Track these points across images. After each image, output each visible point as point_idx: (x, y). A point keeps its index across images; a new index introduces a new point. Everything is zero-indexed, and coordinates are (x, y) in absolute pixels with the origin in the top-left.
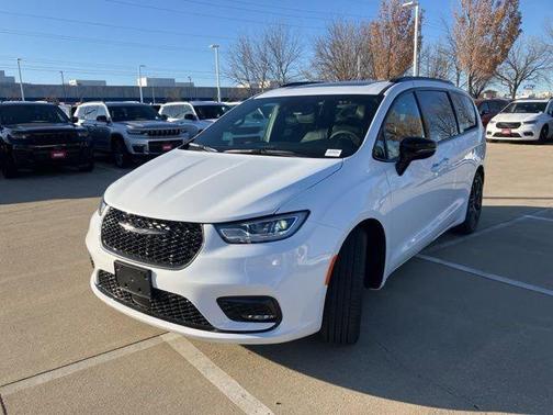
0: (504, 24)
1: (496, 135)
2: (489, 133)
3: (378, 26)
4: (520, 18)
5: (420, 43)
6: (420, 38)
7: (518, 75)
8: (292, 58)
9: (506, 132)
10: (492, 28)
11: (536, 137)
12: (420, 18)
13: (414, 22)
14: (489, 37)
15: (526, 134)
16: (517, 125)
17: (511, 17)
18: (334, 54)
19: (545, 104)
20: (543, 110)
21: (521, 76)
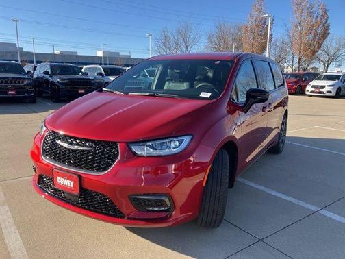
0: (320, 29)
1: (312, 92)
2: (308, 91)
3: (247, 27)
4: (329, 26)
5: (271, 38)
6: (271, 35)
7: (329, 59)
8: (194, 43)
9: (317, 91)
10: (313, 32)
11: (333, 94)
12: (272, 24)
13: (268, 26)
14: (311, 36)
15: (328, 92)
16: (323, 87)
17: (324, 25)
18: (219, 42)
19: (340, 76)
20: (338, 79)
21: (331, 59)
